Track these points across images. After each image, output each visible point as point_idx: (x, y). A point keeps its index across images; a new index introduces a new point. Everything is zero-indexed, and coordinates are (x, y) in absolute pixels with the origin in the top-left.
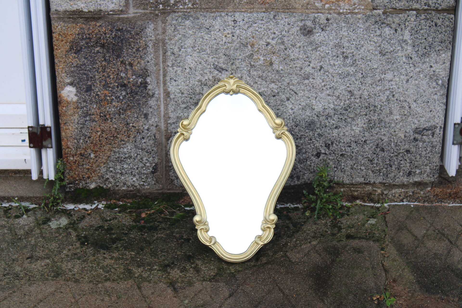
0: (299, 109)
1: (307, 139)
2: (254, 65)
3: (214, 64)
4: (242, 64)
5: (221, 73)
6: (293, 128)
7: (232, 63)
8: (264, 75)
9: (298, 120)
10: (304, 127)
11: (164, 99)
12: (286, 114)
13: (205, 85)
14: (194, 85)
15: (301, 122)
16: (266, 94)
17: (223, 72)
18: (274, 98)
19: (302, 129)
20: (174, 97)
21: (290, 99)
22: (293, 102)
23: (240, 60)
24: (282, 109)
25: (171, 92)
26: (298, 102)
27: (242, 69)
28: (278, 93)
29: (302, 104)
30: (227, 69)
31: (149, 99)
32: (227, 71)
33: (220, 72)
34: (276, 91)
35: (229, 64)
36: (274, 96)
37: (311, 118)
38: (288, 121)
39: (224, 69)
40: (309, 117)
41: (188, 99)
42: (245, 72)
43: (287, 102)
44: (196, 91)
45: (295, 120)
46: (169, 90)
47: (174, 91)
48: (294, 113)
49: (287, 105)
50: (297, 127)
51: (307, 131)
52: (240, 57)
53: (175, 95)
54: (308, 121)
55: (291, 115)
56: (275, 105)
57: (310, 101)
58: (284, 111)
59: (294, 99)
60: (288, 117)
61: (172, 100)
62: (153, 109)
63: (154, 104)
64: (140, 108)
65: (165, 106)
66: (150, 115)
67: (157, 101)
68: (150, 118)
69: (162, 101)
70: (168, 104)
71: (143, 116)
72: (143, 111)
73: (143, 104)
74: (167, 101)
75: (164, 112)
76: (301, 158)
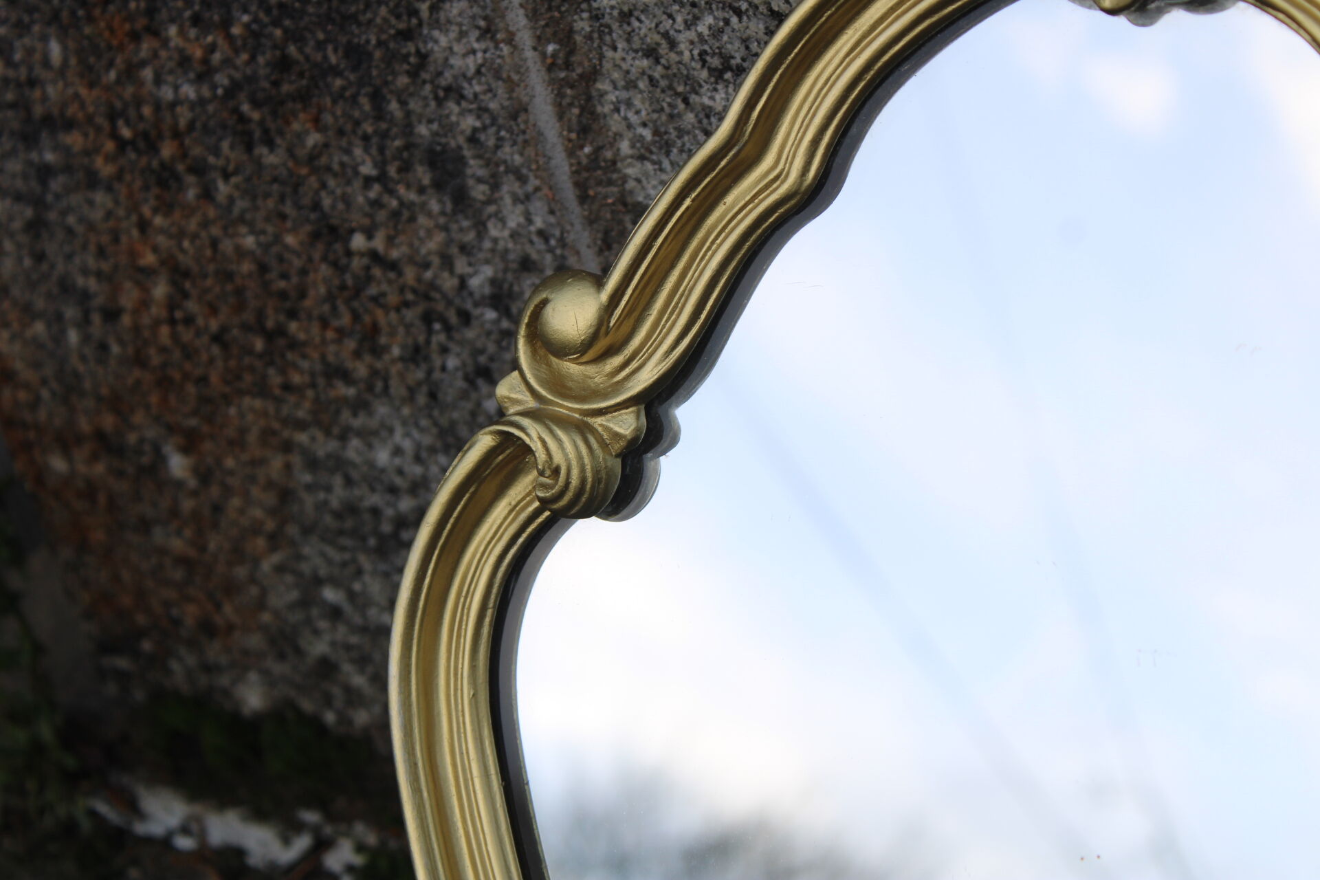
61: (618, 32)
62: (482, 110)
63: (471, 63)
64: (377, 98)
65: (558, 87)
66: (475, 167)
67: (488, 32)
68: (479, 192)
69: (525, 38)
70: (593, 75)
71: (423, 175)
72: (408, 129)
73: (391, 58)
74: (566, 38)
75: (571, 153)
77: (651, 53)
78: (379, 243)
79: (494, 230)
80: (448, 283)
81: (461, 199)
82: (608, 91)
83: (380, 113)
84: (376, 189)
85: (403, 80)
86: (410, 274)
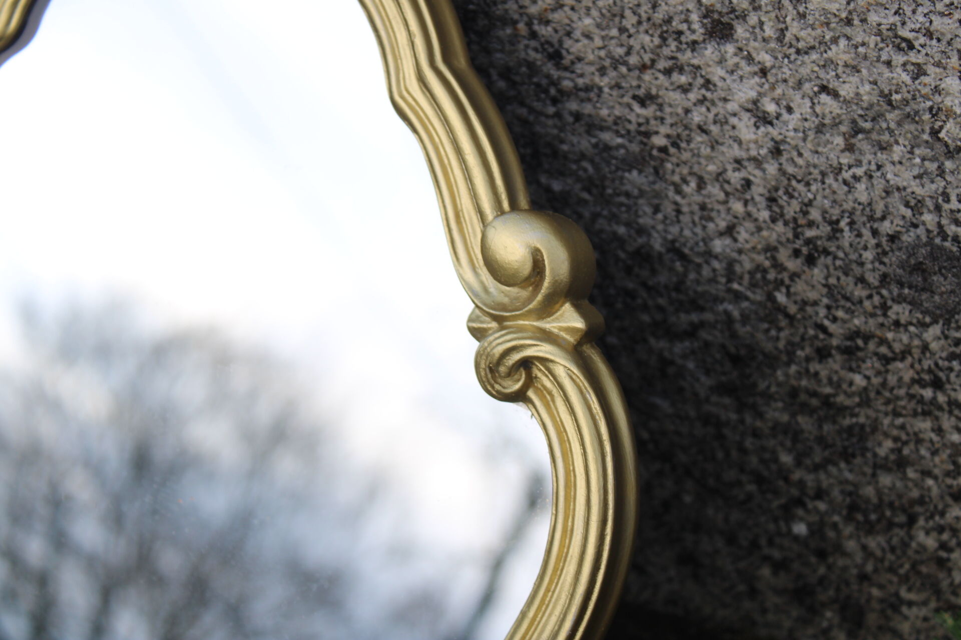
0: (820, 129)
1: (903, 370)
6: (778, 266)
9: (815, 214)
10: (873, 279)
15: (847, 236)
19: (859, 292)
21: (740, 31)
22: (767, 59)
24: (676, 97)
26: (808, 65)
29: (846, 91)
37: (929, 218)
38: (738, 207)
40: (917, 206)
43: (710, 51)
45: (792, 209)
48: (776, 152)
49: (717, 73)
50: (811, 261)
51: (902, 312)
54: (908, 238)
55: (758, 162)
57: (919, 72)
58: (697, 117)
60: (735, 177)
76: (869, 491)
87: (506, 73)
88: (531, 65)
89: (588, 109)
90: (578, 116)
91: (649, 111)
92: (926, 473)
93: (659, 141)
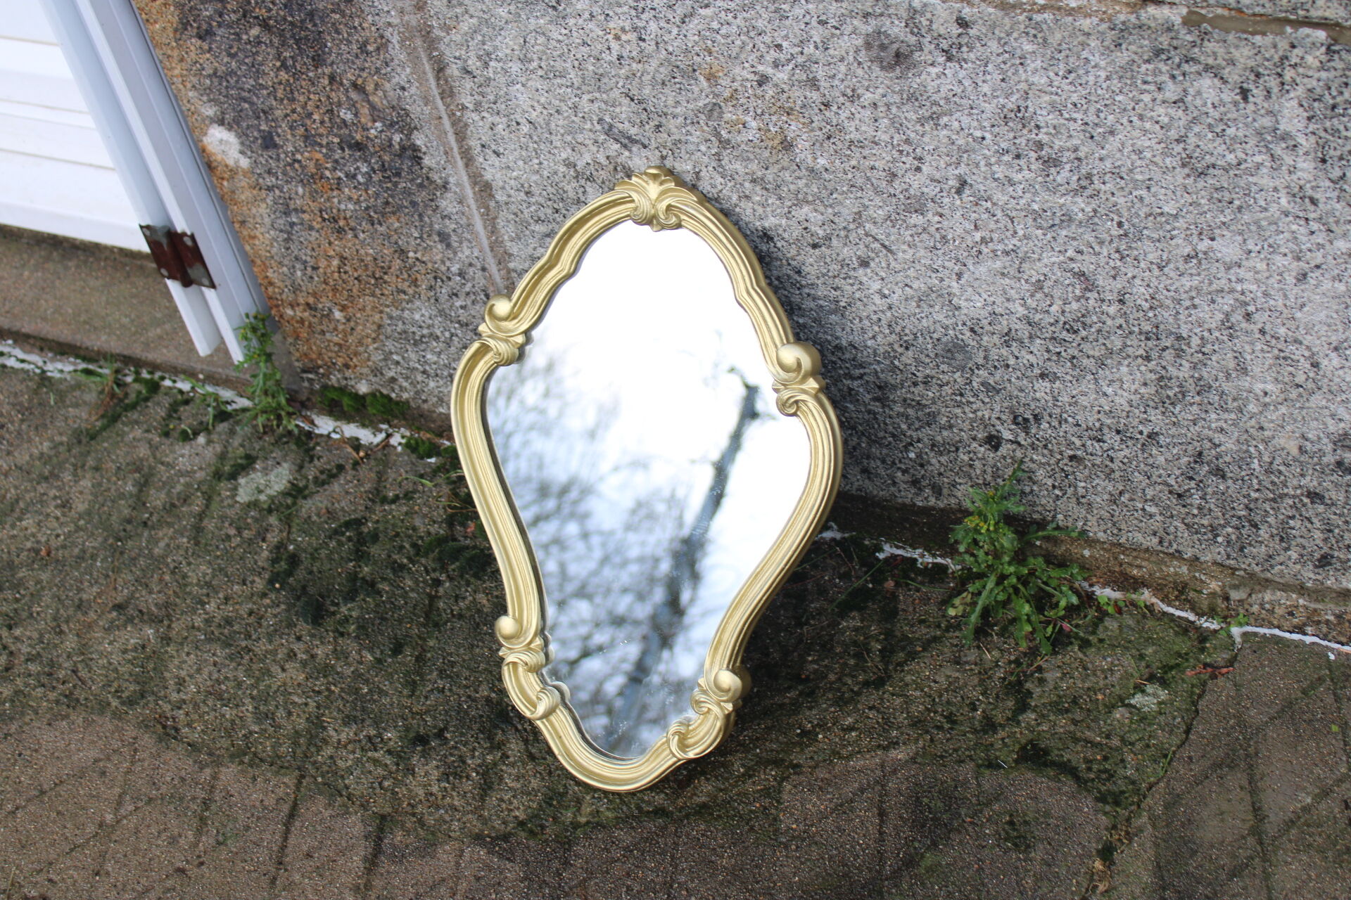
0: (906, 300)
1: (947, 390)
2: (728, 142)
3: (600, 121)
4: (688, 133)
5: (630, 151)
6: (895, 351)
7: (659, 126)
8: (770, 177)
9: (907, 331)
10: (932, 355)
11: (477, 201)
12: (865, 305)
13: (588, 179)
14: (556, 173)
15: (920, 339)
16: (786, 235)
17: (634, 149)
18: (817, 251)
19: (927, 360)
20: (505, 198)
21: (872, 264)
22: (883, 275)
23: (681, 119)
24: (849, 287)
25: (494, 184)
26: (900, 277)
27: (692, 147)
28: (828, 238)
29: (914, 286)
30: (646, 142)
31: (438, 194)
32: (645, 147)
33: (625, 146)
34: (821, 233)
35: (647, 127)
36: (815, 246)
37: (951, 332)
38: (876, 329)
39: (636, 142)
40: (946, 328)
41: (549, 211)
42: (706, 159)
43: (861, 271)
44: (565, 192)
45: (898, 329)
46: (488, 176)
47: (501, 184)
48: (890, 308)
49: (864, 279)
50: (907, 348)
51: (944, 367)
52: (678, 110)
53: (509, 196)
54: (944, 340)
55: (883, 312)
56: (824, 275)
57: (941, 280)
58: (857, 295)
59: (884, 265)
60: (874, 317)
61: (504, 207)
62: (457, 223)
63: (454, 211)
64: (420, 216)
65: (485, 221)
66: (454, 238)
67: (460, 202)
68: (455, 245)
69: (474, 206)
70: (496, 218)
71: (437, 239)
72: (431, 225)
73: (426, 206)
74: (487, 208)
75: (489, 238)
76: (939, 438)
77: (515, 214)
78: (419, 255)
79: (460, 255)
80: (443, 268)
81: (449, 246)
82: (501, 223)
83: (421, 220)
84: (418, 241)
85: (430, 212)
86: (430, 265)
87: (778, 278)
88: (788, 276)
89: (813, 292)
90: (809, 295)
91: (838, 293)
92: (961, 430)
93: (843, 304)
